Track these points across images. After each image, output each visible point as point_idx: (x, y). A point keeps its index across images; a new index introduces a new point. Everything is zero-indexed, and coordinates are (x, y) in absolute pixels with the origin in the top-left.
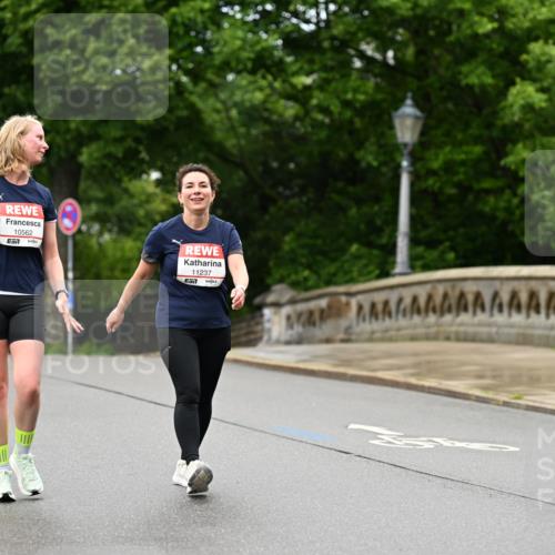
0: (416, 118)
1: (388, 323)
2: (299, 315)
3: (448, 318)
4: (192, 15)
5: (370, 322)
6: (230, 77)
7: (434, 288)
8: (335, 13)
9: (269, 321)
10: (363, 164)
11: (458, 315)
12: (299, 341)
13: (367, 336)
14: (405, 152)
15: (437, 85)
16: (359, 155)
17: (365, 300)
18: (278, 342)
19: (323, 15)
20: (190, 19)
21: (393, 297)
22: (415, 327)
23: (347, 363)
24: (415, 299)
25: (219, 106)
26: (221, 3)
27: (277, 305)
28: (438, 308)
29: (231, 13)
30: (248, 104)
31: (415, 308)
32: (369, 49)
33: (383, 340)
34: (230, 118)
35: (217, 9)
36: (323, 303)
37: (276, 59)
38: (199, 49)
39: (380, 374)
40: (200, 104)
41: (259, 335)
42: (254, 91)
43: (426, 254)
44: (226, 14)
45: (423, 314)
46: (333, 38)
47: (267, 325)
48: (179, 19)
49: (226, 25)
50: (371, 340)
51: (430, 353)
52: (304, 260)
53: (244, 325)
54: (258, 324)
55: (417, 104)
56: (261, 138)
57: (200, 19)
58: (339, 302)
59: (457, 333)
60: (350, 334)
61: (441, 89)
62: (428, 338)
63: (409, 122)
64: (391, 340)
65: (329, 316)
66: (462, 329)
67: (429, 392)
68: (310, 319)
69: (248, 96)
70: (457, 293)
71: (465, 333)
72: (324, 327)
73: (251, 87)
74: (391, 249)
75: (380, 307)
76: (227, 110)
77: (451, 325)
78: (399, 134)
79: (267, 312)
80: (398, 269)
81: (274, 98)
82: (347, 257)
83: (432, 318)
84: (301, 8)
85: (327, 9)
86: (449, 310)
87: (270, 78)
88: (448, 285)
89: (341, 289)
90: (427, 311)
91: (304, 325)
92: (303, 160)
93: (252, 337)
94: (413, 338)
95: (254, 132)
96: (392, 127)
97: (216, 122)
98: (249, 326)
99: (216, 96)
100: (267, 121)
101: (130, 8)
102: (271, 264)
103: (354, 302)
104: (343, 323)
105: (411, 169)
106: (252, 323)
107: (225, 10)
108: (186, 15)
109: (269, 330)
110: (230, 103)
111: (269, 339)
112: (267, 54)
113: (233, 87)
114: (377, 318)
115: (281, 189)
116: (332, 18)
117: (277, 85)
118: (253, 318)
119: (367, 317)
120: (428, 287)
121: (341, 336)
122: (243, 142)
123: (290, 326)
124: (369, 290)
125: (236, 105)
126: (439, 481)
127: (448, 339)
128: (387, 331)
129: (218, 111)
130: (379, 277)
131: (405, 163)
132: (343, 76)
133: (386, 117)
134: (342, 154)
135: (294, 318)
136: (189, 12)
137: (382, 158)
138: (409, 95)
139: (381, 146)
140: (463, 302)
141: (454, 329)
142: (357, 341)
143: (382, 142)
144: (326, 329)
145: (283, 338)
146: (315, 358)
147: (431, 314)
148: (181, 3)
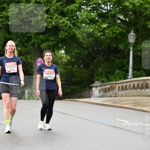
0: (134, 36)
1: (127, 92)
2: (102, 90)
3: (143, 90)
4: (73, 8)
5: (122, 91)
6: (84, 25)
7: (139, 82)
8: (112, 7)
9: (94, 91)
10: (120, 49)
11: (146, 89)
12: (102, 97)
13: (121, 95)
14: (131, 45)
15: (140, 27)
16: (119, 46)
17: (120, 85)
18: (97, 97)
19: (109, 8)
20: (72, 9)
21: (128, 84)
22: (134, 93)
23: (116, 102)
24: (134, 85)
25: (81, 33)
26: (81, 5)
27: (96, 87)
28: (140, 88)
29: (84, 7)
30: (88, 32)
31: (134, 88)
32: (121, 17)
33: (125, 96)
34: (83, 36)
35: (80, 6)
36: (109, 86)
37: (96, 20)
38: (75, 17)
39: (124, 106)
40: (75, 32)
41: (91, 95)
42: (90, 29)
43: (137, 73)
44: (82, 8)
45: (136, 89)
46: (112, 14)
47: (94, 92)
48: (69, 9)
49: (82, 11)
50: (122, 96)
51: (138, 100)
52: (104, 75)
53: (87, 92)
54: (91, 92)
55: (134, 32)
56: (92, 41)
57: (75, 9)
58: (114, 86)
59: (145, 94)
60: (116, 95)
61: (141, 28)
62: (137, 96)
63: (132, 37)
64: (127, 96)
65: (110, 90)
66: (147, 93)
67: (138, 111)
68: (105, 91)
69: (88, 30)
70: (145, 83)
71: (148, 94)
72: (109, 93)
73: (89, 28)
74: (127, 71)
75: (124, 87)
76: (83, 34)
77: (144, 92)
78: (130, 40)
79: (94, 89)
80: (129, 77)
81: (95, 31)
82: (115, 74)
83: (139, 90)
84: (103, 6)
85: (110, 6)
86: (143, 88)
87: (94, 25)
88: (143, 81)
89: (114, 82)
90: (137, 88)
91: (104, 93)
92: (103, 47)
93: (90, 95)
94: (133, 96)
95: (90, 40)
96: (128, 38)
97: (80, 37)
98: (89, 92)
99: (80, 30)
100: (93, 37)
101: (56, 6)
102: (95, 76)
103: (117, 86)
104: (114, 92)
105: (133, 50)
106: (90, 92)
107: (82, 7)
108: (72, 8)
109: (94, 94)
110: (84, 32)
111: (94, 96)
112: (93, 19)
113: (84, 27)
114: (123, 90)
115: (97, 55)
116: (111, 9)
117: (96, 27)
118: (90, 90)
119: (121, 90)
120: (138, 82)
121: (114, 95)
122: (87, 42)
123: (100, 92)
124: (122, 83)
125: (85, 32)
126: (140, 135)
127: (143, 96)
128: (126, 94)
129: (80, 34)
130: (124, 79)
131: (131, 48)
132: (114, 25)
133: (126, 36)
134: (114, 46)
135: (101, 90)
136: (72, 7)
137: (125, 47)
138: (132, 29)
139: (125, 44)
140: (147, 86)
141: (145, 93)
142: (118, 97)
143: (125, 43)
144: (110, 93)
145: (98, 96)
146: (107, 101)
147: (138, 89)
148: (70, 5)
